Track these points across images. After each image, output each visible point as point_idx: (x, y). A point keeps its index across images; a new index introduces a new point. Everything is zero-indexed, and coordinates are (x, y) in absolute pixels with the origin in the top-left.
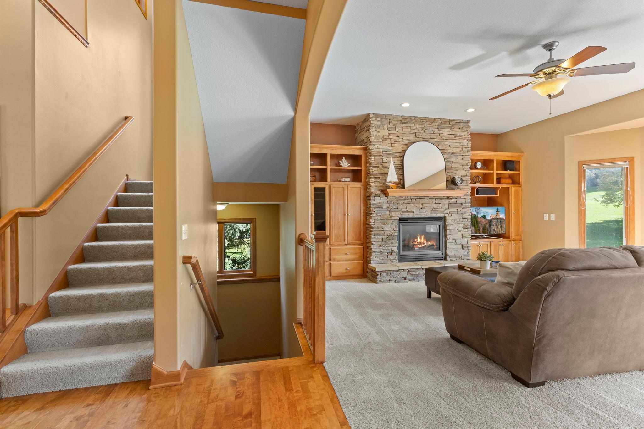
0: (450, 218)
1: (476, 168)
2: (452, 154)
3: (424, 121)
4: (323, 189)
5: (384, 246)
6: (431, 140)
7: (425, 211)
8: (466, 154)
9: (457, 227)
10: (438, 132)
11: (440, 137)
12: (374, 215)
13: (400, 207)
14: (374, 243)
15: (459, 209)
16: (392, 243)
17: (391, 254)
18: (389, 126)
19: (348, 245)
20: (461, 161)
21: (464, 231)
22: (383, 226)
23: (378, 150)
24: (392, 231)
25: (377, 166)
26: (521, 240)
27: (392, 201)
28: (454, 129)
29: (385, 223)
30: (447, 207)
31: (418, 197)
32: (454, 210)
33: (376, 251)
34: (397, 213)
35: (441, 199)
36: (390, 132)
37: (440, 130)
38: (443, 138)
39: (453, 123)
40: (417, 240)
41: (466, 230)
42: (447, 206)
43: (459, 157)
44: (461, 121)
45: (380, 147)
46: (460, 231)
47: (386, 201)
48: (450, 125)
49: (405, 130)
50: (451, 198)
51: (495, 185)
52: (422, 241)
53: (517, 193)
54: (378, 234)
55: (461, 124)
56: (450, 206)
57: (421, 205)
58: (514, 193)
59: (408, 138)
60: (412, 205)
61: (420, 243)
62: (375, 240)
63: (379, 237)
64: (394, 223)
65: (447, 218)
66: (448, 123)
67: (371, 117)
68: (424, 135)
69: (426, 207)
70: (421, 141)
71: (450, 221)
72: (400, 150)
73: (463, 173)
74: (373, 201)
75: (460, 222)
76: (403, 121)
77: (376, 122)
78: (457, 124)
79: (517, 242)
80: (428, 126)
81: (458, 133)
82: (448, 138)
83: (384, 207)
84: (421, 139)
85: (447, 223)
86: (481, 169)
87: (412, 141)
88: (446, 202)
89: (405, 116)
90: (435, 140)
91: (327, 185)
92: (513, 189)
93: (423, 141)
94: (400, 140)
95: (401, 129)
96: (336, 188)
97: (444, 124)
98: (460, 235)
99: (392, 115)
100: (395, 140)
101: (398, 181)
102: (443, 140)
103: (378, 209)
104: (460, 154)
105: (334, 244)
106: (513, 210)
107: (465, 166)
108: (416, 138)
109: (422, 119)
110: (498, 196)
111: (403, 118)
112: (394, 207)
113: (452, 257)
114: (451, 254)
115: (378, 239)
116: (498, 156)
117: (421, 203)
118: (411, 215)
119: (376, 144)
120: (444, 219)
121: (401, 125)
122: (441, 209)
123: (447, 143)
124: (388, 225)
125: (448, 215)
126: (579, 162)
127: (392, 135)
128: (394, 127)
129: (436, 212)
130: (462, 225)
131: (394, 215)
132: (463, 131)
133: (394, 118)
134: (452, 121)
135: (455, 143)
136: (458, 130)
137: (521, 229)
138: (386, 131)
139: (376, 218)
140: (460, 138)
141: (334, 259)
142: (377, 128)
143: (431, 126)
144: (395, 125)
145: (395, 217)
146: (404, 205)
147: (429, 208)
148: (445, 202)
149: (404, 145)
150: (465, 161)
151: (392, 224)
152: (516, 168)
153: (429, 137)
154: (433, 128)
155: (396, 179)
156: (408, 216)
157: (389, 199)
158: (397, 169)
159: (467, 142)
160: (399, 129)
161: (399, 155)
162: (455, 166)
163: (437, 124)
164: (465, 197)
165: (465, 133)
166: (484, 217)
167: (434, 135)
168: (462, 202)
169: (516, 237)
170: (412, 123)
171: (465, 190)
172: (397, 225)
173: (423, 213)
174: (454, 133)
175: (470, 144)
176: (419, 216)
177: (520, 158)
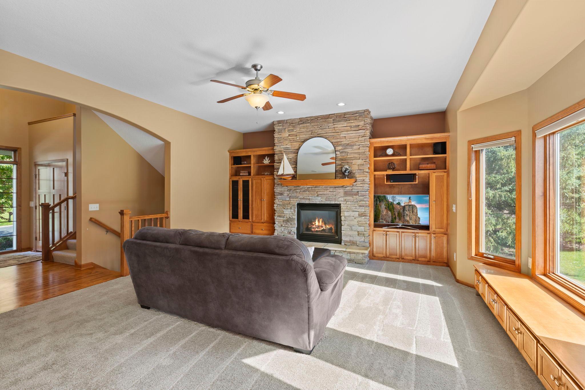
0: (346, 205)
1: (386, 155)
2: (348, 145)
3: (318, 119)
4: (248, 181)
5: (284, 225)
6: (325, 134)
7: (319, 198)
8: (364, 143)
9: (352, 214)
10: (333, 127)
11: (334, 131)
12: (276, 201)
13: (298, 195)
14: (277, 223)
15: (355, 197)
16: (291, 224)
17: (290, 233)
18: (289, 129)
19: (265, 223)
20: (356, 151)
21: (361, 218)
22: (284, 210)
23: (280, 149)
24: (291, 214)
25: (280, 162)
26: (445, 234)
27: (291, 190)
28: (349, 121)
29: (285, 207)
30: (343, 195)
31: (314, 186)
32: (349, 198)
33: (278, 229)
34: (295, 199)
36: (289, 133)
37: (335, 124)
38: (337, 131)
39: (348, 116)
40: (315, 223)
41: (363, 218)
42: (342, 194)
43: (355, 147)
44: (356, 112)
45: (282, 147)
46: (355, 218)
47: (287, 190)
48: (346, 118)
49: (303, 130)
50: (346, 186)
51: (408, 172)
52: (320, 224)
53: (440, 179)
54: (279, 216)
55: (358, 115)
56: (346, 194)
57: (316, 193)
58: (435, 180)
59: (304, 136)
60: (307, 193)
61: (319, 226)
62: (278, 220)
63: (280, 218)
64: (293, 208)
65: (342, 205)
66: (343, 116)
67: (274, 124)
68: (320, 131)
69: (321, 195)
70: (316, 137)
71: (344, 208)
72: (297, 148)
73: (360, 162)
74: (276, 190)
75: (355, 210)
76: (299, 123)
77: (278, 128)
78: (352, 116)
79: (439, 235)
80: (323, 122)
81: (354, 124)
82: (343, 131)
83: (285, 195)
84: (315, 135)
85: (341, 210)
86: (393, 155)
87: (308, 138)
88: (341, 191)
89: (302, 118)
90: (330, 134)
91: (250, 178)
92: (434, 175)
93: (318, 137)
94: (298, 138)
95: (299, 129)
96: (256, 180)
97: (338, 118)
98: (357, 222)
99: (290, 119)
100: (293, 139)
102: (338, 133)
103: (280, 196)
104: (356, 144)
105: (255, 221)
106: (435, 199)
107: (361, 155)
108: (312, 135)
109: (317, 117)
110: (417, 182)
111: (300, 119)
112: (293, 195)
113: (347, 242)
114: (346, 239)
115: (280, 220)
116: (411, 139)
117: (316, 191)
118: (307, 202)
119: (278, 144)
120: (338, 206)
121: (298, 126)
122: (335, 197)
123: (341, 135)
124: (288, 209)
125: (343, 202)
126: (468, 141)
127: (291, 135)
128: (293, 128)
129: (330, 200)
130: (357, 213)
131: (292, 201)
132: (358, 121)
133: (293, 121)
134: (348, 114)
135: (351, 134)
136: (352, 121)
137: (446, 222)
138: (286, 133)
139: (278, 203)
140: (356, 128)
141: (254, 232)
142: (280, 131)
143: (326, 122)
144: (294, 127)
145: (292, 203)
146: (301, 193)
147: (324, 196)
148: (339, 191)
149: (301, 143)
150: (362, 150)
151: (291, 208)
152: (444, 151)
153: (324, 132)
154: (328, 123)
155: (292, 172)
156: (305, 202)
157: (289, 188)
158: (295, 163)
159: (364, 131)
160: (297, 130)
161: (297, 152)
162: (350, 156)
163: (332, 119)
164: (361, 185)
165: (362, 123)
166: (399, 204)
167: (329, 130)
168: (358, 190)
169: (438, 230)
170: (309, 123)
171: (361, 178)
172: (296, 210)
173: (318, 200)
174: (349, 125)
175: (368, 133)
176: (314, 202)
177: (446, 138)
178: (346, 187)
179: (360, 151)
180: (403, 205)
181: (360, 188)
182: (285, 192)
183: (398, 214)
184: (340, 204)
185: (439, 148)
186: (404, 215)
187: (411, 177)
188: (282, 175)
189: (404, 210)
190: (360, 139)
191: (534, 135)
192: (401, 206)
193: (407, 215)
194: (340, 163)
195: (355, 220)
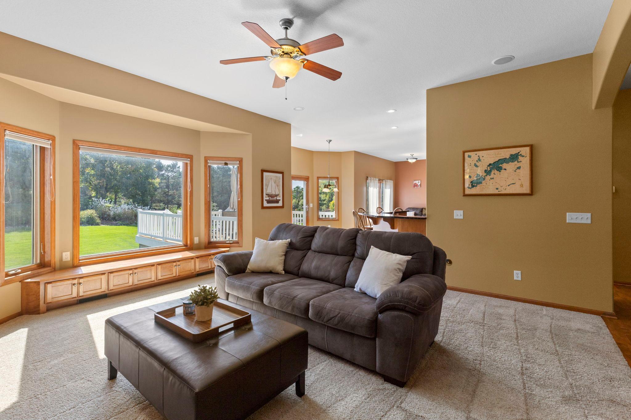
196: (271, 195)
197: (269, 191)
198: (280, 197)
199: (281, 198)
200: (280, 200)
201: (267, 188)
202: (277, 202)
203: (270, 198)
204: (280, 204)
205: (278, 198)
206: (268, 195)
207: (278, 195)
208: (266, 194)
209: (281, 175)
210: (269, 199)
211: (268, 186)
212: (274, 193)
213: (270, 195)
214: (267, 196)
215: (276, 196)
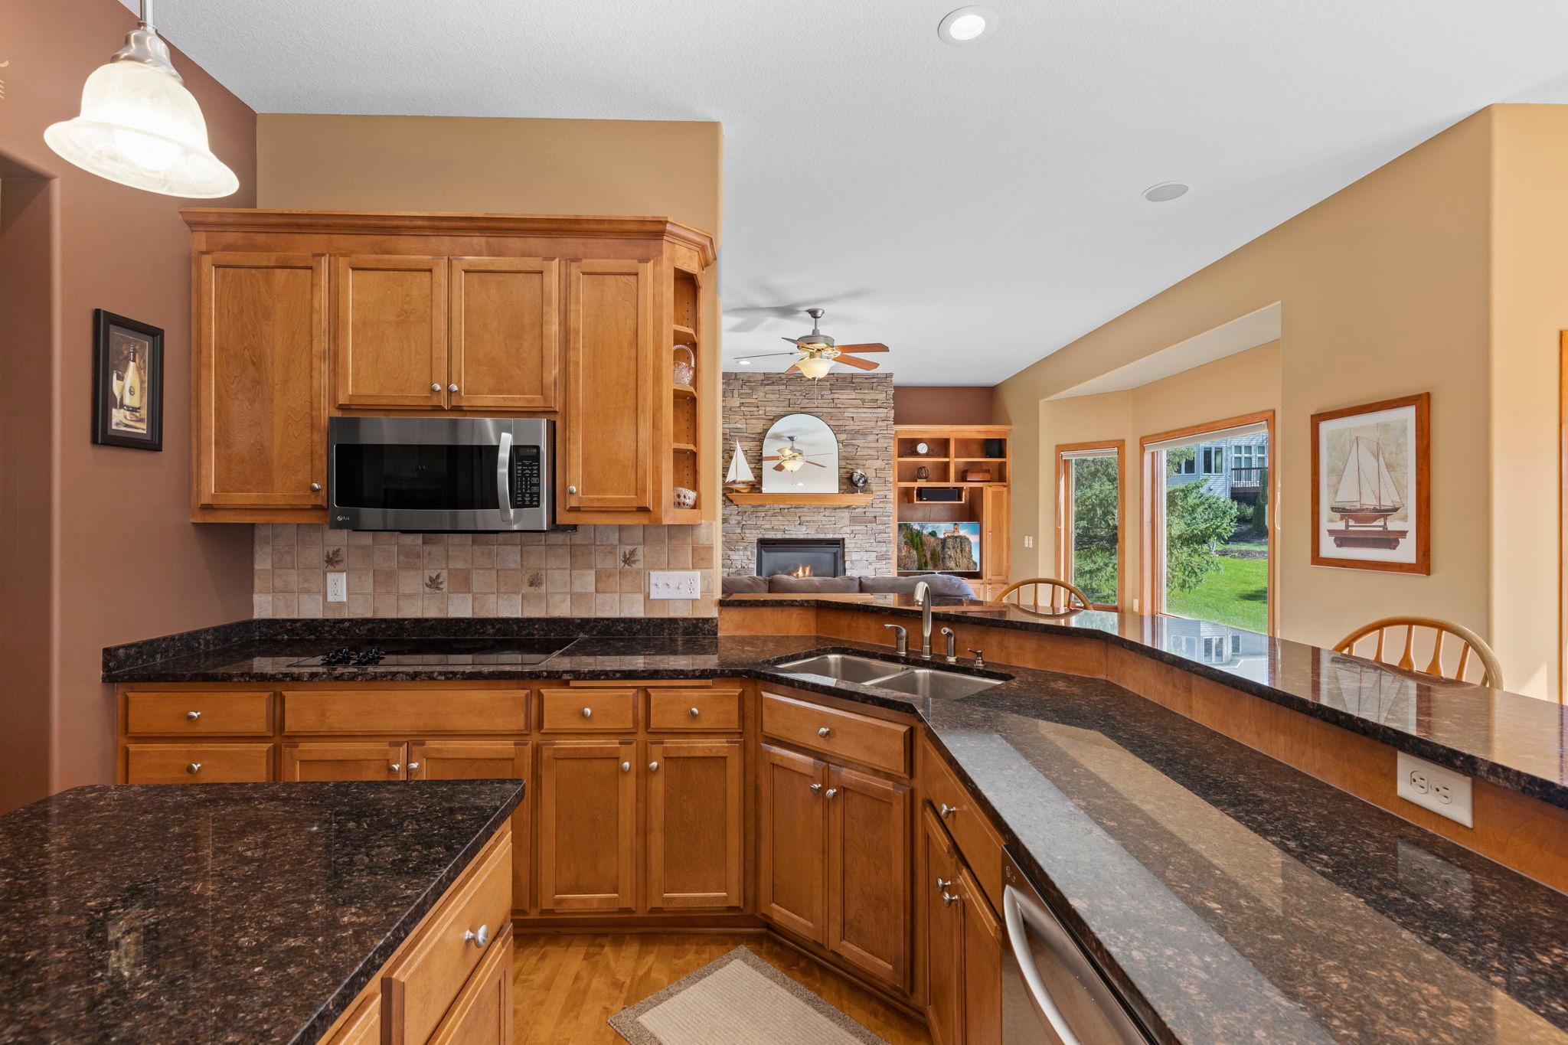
0: (854, 541)
1: (915, 454)
2: (857, 432)
6: (816, 410)
7: (804, 528)
9: (865, 556)
10: (831, 397)
11: (832, 405)
13: (760, 522)
15: (869, 525)
18: (742, 391)
20: (873, 445)
21: (880, 563)
22: (731, 553)
24: (745, 561)
26: (1005, 584)
27: (746, 512)
28: (860, 389)
29: (733, 548)
30: (848, 523)
31: (794, 506)
32: (860, 528)
34: (754, 531)
35: (835, 509)
36: (742, 401)
37: (835, 393)
38: (839, 406)
39: (858, 380)
41: (884, 562)
42: (846, 521)
43: (871, 438)
45: (726, 426)
46: (870, 564)
47: (736, 512)
48: (853, 383)
49: (771, 397)
50: (855, 506)
51: (952, 483)
53: (997, 497)
55: (875, 380)
56: (854, 520)
57: (797, 519)
58: (990, 498)
60: (781, 518)
64: (749, 548)
65: (847, 541)
66: (849, 380)
68: (805, 403)
69: (807, 522)
70: (797, 413)
71: (850, 545)
72: (760, 430)
73: (878, 464)
75: (871, 549)
76: (766, 382)
79: (996, 586)
80: (812, 387)
81: (867, 397)
82: (849, 406)
83: (733, 522)
84: (797, 409)
85: (846, 550)
86: (927, 455)
87: (782, 414)
88: (846, 514)
89: (770, 374)
90: (825, 410)
92: (989, 491)
93: (802, 413)
94: (762, 412)
95: (762, 394)
97: (842, 383)
98: (872, 570)
99: (746, 373)
100: (752, 413)
101: (753, 479)
102: (840, 409)
104: (872, 432)
106: (990, 529)
108: (790, 409)
110: (963, 502)
111: (766, 376)
112: (749, 523)
116: (957, 431)
117: (798, 515)
118: (779, 536)
121: (762, 388)
122: (835, 526)
123: (846, 414)
124: (738, 550)
125: (848, 535)
126: (1057, 446)
127: (745, 405)
128: (749, 391)
129: (826, 531)
130: (875, 554)
131: (748, 535)
132: (878, 391)
133: (750, 377)
134: (858, 377)
135: (863, 414)
136: (865, 391)
137: (1005, 564)
138: (735, 399)
140: (871, 404)
143: (818, 387)
144: (751, 388)
145: (749, 538)
146: (768, 518)
147: (814, 524)
148: (842, 515)
150: (882, 443)
151: (745, 549)
152: (1002, 453)
153: (813, 405)
154: (822, 389)
155: (749, 476)
156: (774, 537)
157: (740, 509)
158: (757, 461)
159: (886, 410)
160: (760, 394)
161: (760, 438)
162: (862, 453)
163: (828, 384)
164: (881, 505)
165: (882, 397)
166: (933, 534)
167: (822, 401)
168: (875, 514)
169: (995, 578)
170: (783, 384)
171: (882, 493)
172: (756, 551)
173: (800, 533)
174: (860, 396)
175: (892, 413)
176: (794, 537)
177: (1006, 433)
178: (855, 509)
179: (879, 445)
180: (941, 536)
181: (878, 510)
182: (733, 517)
183: (932, 554)
184: (843, 539)
185: (995, 449)
186: (944, 558)
187: (957, 493)
188: (734, 482)
189: (943, 548)
190: (879, 423)
191: (1143, 449)
192: (938, 539)
193: (950, 557)
194: (844, 464)
195: (870, 567)
196: (1357, 511)
197: (1347, 495)
198: (1405, 519)
199: (1410, 526)
200: (1403, 534)
201: (1339, 482)
202: (1390, 540)
203: (1351, 523)
204: (1406, 552)
205: (1393, 525)
206: (1343, 512)
207: (1395, 510)
208: (1334, 509)
209: (1409, 414)
210: (1347, 526)
211: (1340, 477)
212: (1370, 502)
213: (1350, 511)
214: (1338, 515)
215: (1384, 513)
